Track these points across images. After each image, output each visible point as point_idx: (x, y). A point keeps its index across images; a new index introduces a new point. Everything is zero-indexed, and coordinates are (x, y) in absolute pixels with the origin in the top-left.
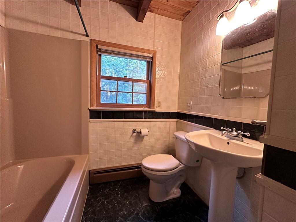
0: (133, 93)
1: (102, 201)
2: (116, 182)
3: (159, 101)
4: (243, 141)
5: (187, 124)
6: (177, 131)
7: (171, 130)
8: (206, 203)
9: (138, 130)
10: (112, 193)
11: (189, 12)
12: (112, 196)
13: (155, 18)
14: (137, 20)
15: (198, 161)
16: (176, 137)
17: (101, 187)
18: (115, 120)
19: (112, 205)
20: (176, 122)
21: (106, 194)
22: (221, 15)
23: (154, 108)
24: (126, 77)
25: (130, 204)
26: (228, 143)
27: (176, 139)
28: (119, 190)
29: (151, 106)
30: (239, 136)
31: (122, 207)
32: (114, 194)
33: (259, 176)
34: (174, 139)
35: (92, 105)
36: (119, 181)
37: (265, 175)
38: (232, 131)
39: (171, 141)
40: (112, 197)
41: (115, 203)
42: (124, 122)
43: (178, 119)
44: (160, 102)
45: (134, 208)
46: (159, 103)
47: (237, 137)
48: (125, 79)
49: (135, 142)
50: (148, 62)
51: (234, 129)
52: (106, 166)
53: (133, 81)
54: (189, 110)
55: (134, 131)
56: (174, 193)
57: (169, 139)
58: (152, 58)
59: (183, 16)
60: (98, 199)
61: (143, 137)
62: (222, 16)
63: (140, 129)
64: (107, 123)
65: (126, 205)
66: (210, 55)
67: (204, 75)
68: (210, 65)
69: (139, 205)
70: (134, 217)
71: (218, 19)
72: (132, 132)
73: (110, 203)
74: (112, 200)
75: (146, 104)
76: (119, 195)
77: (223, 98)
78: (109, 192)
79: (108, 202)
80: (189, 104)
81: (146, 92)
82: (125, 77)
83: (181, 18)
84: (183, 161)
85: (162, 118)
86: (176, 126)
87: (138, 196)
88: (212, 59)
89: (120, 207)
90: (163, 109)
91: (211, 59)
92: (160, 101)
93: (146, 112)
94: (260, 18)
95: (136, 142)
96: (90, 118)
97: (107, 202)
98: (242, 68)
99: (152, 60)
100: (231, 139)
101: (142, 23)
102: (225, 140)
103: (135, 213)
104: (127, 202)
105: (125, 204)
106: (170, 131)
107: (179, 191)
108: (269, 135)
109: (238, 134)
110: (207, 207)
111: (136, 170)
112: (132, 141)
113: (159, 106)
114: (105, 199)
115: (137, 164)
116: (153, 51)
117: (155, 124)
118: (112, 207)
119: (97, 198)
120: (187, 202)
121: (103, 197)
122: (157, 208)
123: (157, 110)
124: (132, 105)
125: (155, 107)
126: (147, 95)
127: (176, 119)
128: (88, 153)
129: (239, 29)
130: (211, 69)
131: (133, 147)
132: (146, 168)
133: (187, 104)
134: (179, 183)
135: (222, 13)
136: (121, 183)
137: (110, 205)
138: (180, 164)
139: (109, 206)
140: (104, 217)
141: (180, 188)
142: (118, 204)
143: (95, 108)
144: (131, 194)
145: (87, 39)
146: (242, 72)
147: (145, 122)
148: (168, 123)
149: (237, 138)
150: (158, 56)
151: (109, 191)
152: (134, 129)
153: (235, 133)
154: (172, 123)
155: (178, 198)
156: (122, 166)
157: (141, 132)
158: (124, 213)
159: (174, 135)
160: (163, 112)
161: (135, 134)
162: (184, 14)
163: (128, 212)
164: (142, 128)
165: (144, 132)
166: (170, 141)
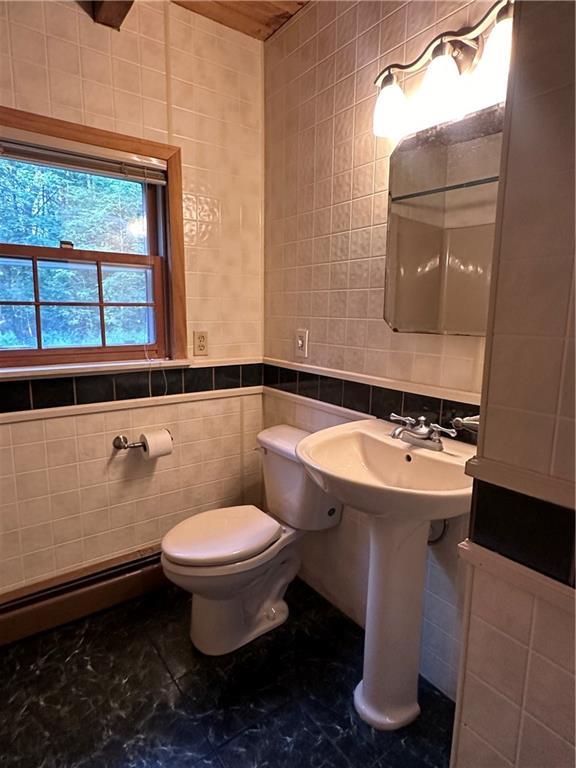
0: (102, 305)
1: (29, 700)
2: (68, 630)
3: (201, 330)
4: (441, 450)
5: (295, 403)
6: (266, 427)
7: (245, 423)
8: (356, 621)
9: (134, 439)
10: (63, 668)
11: (288, 17)
12: (63, 678)
13: (166, 16)
14: (95, 18)
15: (332, 512)
16: (266, 449)
17: (11, 656)
18: (40, 414)
19: (70, 703)
20: (260, 396)
21: (40, 676)
22: (386, 73)
23: (186, 357)
24: (69, 247)
25: (134, 683)
26: (409, 458)
27: (266, 453)
28: (83, 652)
29: (174, 350)
30: (433, 436)
31: (107, 701)
32: (69, 667)
33: (464, 545)
34: (260, 454)
36: (79, 623)
37: (475, 542)
38: (418, 423)
39: (247, 461)
40: (62, 680)
41: (81, 696)
42: (78, 417)
43: (265, 384)
44: (206, 333)
45: (147, 693)
46: (202, 337)
47: (429, 438)
48: (66, 253)
49: (126, 481)
50: (151, 189)
51: (423, 418)
52: (24, 583)
53: (99, 258)
54: (302, 360)
55: (118, 445)
56: (268, 617)
57: (242, 453)
58: (165, 173)
59: (267, 25)
60: (12, 699)
61: (154, 460)
62: (388, 80)
63: (142, 436)
64: (10, 426)
65: (122, 690)
66: (358, 189)
67: (342, 251)
68: (357, 223)
69: (165, 676)
70: (154, 718)
71: (379, 83)
72: (112, 447)
73: (62, 700)
74: (66, 688)
75: (152, 342)
76: (89, 667)
77: (395, 330)
78: (49, 667)
79: (50, 701)
80: (302, 338)
81: (151, 301)
82: (64, 246)
83: (260, 31)
84: (291, 520)
85: (216, 389)
86: (261, 410)
87: (156, 652)
88: (365, 203)
89: (100, 704)
90: (216, 357)
91: (362, 205)
92: (205, 329)
93: (157, 373)
94: (480, 116)
95: (129, 478)
97: (47, 700)
98: (444, 211)
99: (165, 183)
100: (415, 445)
101: (115, 31)
102: (402, 450)
103: (155, 705)
104: (120, 680)
105: (116, 689)
106: (242, 429)
107: (283, 605)
108: (483, 457)
109: (431, 432)
110: (360, 632)
111: (139, 571)
112: (113, 478)
113: (202, 348)
114: (38, 695)
115: (139, 551)
116: (169, 148)
117: (192, 411)
118: (70, 711)
119: (8, 698)
120: (307, 631)
121: (29, 689)
122: (222, 673)
123: (196, 362)
124: (103, 352)
125: (190, 353)
126: (154, 309)
127: (261, 387)
129: (434, 133)
130: (362, 235)
131: (120, 496)
132: (177, 564)
133: (294, 339)
134: (281, 584)
135: (388, 68)
136: (87, 626)
137: (63, 706)
138: (284, 528)
139: (58, 711)
140: (48, 748)
141: (286, 599)
142: (88, 694)
144: (131, 652)
146: (443, 223)
147: (156, 408)
148: (235, 403)
149: (428, 443)
150: (187, 166)
151: (49, 664)
152: (118, 438)
153: (424, 430)
154: (248, 399)
155: (282, 626)
156: (86, 569)
157: (145, 446)
158: (119, 718)
159: (259, 441)
160: (218, 369)
161: (123, 453)
162: (271, 19)
163: (130, 709)
164: (149, 430)
165: (158, 441)
166: (245, 459)
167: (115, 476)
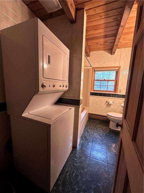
2: (97, 120)
13: (121, 50)
14: (111, 55)
23: (117, 93)
35: (91, 91)
36: (99, 120)
42: (103, 98)
50: (116, 72)
53: (108, 81)
58: (118, 69)
61: (110, 105)
75: (113, 91)
81: (114, 85)
82: (104, 79)
85: (122, 98)
92: (121, 89)
93: (113, 94)
96: (90, 95)
99: (118, 71)
101: (114, 55)
113: (120, 92)
116: (119, 66)
117: (118, 100)
123: (119, 94)
124: (107, 91)
126: (114, 87)
128: (89, 107)
131: (106, 108)
143: (92, 92)
145: (91, 68)
152: (107, 101)
157: (109, 103)
160: (122, 95)
161: (107, 103)
164: (110, 101)
165: (111, 103)
167: (105, 106)
